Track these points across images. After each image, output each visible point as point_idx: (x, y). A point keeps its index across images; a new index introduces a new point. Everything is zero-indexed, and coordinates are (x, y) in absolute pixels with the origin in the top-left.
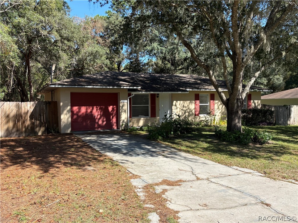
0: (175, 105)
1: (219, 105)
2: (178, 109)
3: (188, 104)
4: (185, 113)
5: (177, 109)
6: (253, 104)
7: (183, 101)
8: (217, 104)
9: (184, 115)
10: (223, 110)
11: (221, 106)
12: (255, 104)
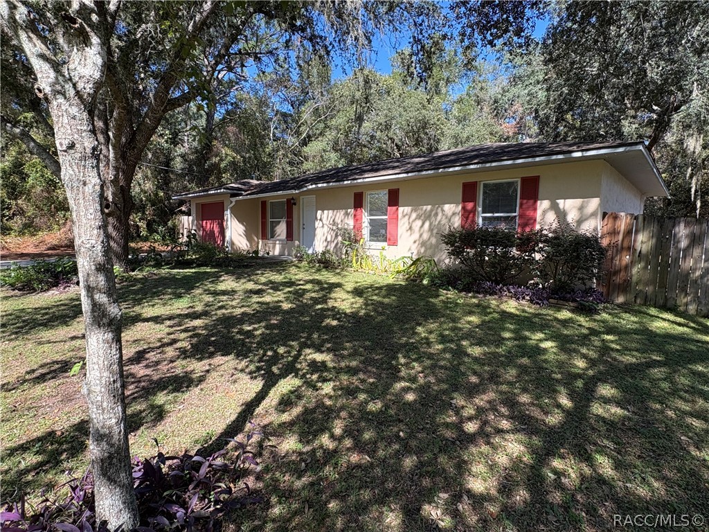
0: (321, 220)
1: (411, 220)
2: (326, 227)
3: (343, 217)
4: (336, 236)
5: (323, 226)
6: (551, 217)
7: (333, 210)
8: (407, 217)
9: (335, 242)
10: (425, 236)
11: (419, 223)
12: (561, 215)
